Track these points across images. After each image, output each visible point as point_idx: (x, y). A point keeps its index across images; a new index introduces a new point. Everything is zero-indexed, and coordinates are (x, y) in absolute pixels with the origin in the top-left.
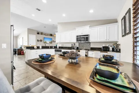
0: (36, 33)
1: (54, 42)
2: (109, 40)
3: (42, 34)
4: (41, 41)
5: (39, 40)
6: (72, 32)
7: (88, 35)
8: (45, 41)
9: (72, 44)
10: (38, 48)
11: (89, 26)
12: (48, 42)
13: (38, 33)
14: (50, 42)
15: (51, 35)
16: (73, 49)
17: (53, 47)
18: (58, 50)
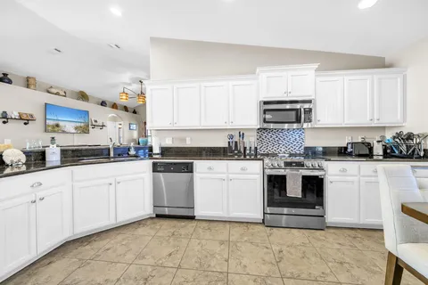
1: (97, 129)
2: (380, 121)
3: (29, 83)
4: (26, 119)
5: (14, 115)
6: (235, 83)
7: (310, 102)
8: (50, 122)
9: (231, 137)
10: (37, 160)
11: (316, 66)
12: (70, 127)
13: (6, 79)
14: (78, 125)
15: (83, 96)
16: (236, 154)
17: (132, 152)
18: (175, 164)
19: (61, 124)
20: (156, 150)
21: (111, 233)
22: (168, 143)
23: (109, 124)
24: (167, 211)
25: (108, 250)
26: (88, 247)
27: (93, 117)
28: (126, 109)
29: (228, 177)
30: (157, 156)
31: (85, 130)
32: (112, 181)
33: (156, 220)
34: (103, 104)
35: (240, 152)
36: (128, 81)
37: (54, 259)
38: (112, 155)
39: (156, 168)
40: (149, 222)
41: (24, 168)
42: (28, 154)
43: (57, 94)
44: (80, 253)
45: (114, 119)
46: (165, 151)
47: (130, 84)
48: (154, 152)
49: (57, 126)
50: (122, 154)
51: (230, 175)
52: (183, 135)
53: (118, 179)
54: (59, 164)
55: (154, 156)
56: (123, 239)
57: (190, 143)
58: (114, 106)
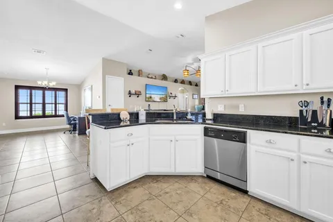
0: (126, 72)
1: (172, 99)
3: (140, 73)
4: (138, 94)
5: (133, 92)
8: (148, 96)
9: (306, 104)
10: (134, 118)
12: (157, 98)
13: (130, 73)
14: (162, 96)
15: (164, 78)
16: (315, 128)
17: (189, 117)
18: (226, 131)
19: (153, 96)
20: (209, 116)
21: (171, 180)
22: (220, 109)
23: (180, 96)
24: (219, 176)
25: (167, 193)
26: (155, 185)
27: (170, 90)
28: (190, 83)
29: (299, 157)
30: (210, 122)
31: (165, 100)
32: (173, 139)
33: (207, 180)
34: (176, 81)
35: (322, 124)
36: (191, 62)
37: (137, 185)
38: (175, 118)
39: (207, 132)
40: (200, 180)
41: (128, 123)
42: (131, 114)
43: (152, 78)
44: (150, 187)
45: (183, 92)
46: (217, 118)
47: (192, 64)
48: (207, 117)
49: (151, 97)
50: (182, 117)
51: (303, 156)
52: (235, 102)
53: (178, 138)
54: (145, 122)
55: (207, 122)
56: (179, 188)
57: (242, 110)
58: (183, 82)
